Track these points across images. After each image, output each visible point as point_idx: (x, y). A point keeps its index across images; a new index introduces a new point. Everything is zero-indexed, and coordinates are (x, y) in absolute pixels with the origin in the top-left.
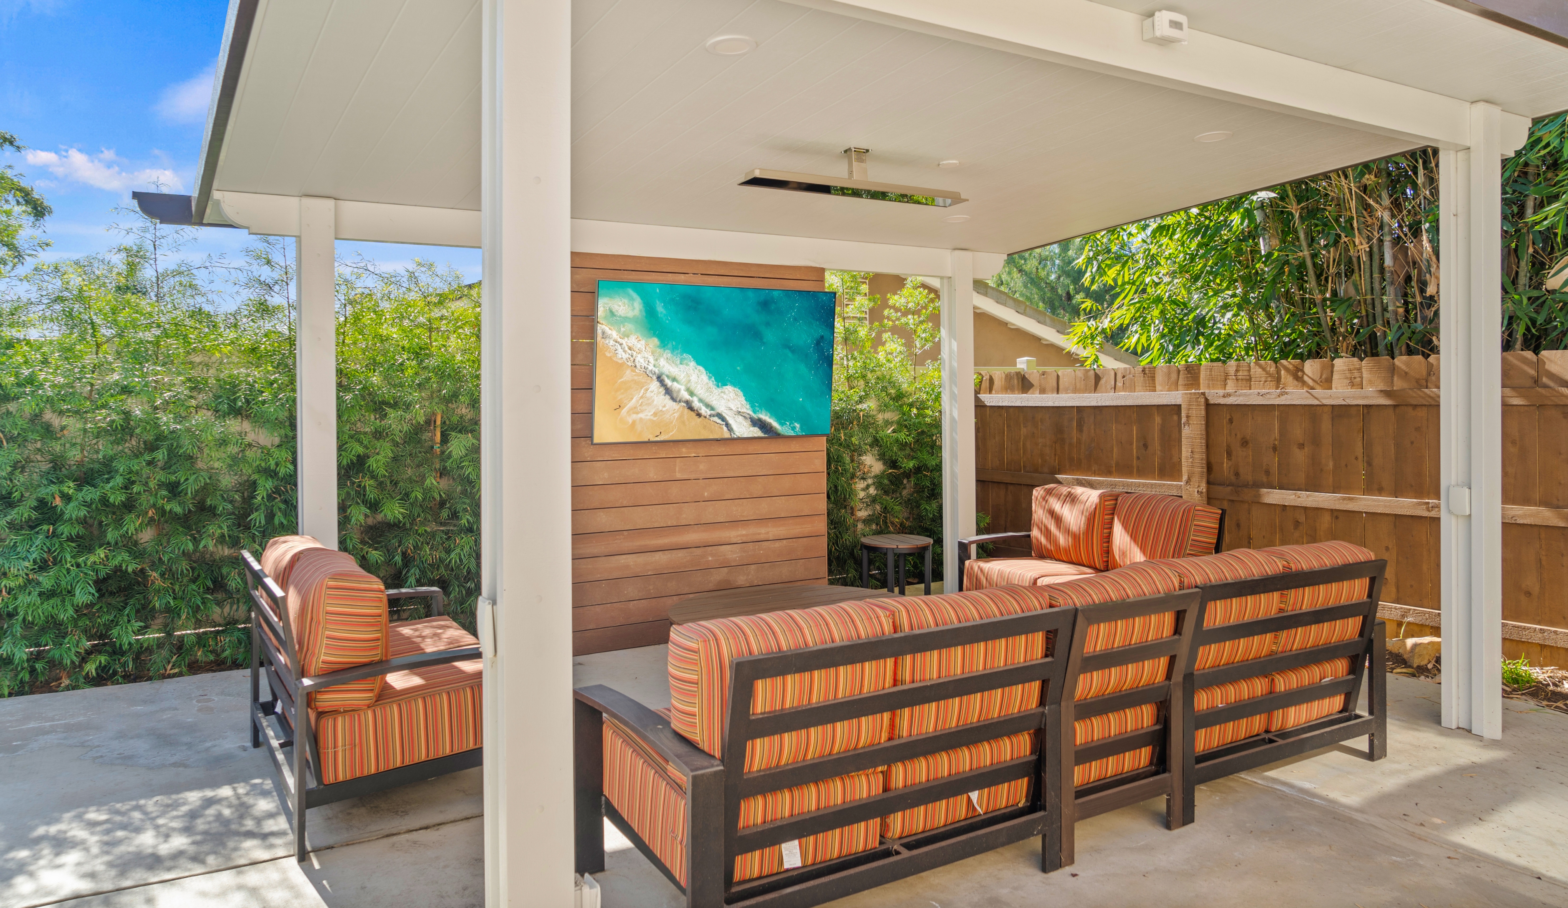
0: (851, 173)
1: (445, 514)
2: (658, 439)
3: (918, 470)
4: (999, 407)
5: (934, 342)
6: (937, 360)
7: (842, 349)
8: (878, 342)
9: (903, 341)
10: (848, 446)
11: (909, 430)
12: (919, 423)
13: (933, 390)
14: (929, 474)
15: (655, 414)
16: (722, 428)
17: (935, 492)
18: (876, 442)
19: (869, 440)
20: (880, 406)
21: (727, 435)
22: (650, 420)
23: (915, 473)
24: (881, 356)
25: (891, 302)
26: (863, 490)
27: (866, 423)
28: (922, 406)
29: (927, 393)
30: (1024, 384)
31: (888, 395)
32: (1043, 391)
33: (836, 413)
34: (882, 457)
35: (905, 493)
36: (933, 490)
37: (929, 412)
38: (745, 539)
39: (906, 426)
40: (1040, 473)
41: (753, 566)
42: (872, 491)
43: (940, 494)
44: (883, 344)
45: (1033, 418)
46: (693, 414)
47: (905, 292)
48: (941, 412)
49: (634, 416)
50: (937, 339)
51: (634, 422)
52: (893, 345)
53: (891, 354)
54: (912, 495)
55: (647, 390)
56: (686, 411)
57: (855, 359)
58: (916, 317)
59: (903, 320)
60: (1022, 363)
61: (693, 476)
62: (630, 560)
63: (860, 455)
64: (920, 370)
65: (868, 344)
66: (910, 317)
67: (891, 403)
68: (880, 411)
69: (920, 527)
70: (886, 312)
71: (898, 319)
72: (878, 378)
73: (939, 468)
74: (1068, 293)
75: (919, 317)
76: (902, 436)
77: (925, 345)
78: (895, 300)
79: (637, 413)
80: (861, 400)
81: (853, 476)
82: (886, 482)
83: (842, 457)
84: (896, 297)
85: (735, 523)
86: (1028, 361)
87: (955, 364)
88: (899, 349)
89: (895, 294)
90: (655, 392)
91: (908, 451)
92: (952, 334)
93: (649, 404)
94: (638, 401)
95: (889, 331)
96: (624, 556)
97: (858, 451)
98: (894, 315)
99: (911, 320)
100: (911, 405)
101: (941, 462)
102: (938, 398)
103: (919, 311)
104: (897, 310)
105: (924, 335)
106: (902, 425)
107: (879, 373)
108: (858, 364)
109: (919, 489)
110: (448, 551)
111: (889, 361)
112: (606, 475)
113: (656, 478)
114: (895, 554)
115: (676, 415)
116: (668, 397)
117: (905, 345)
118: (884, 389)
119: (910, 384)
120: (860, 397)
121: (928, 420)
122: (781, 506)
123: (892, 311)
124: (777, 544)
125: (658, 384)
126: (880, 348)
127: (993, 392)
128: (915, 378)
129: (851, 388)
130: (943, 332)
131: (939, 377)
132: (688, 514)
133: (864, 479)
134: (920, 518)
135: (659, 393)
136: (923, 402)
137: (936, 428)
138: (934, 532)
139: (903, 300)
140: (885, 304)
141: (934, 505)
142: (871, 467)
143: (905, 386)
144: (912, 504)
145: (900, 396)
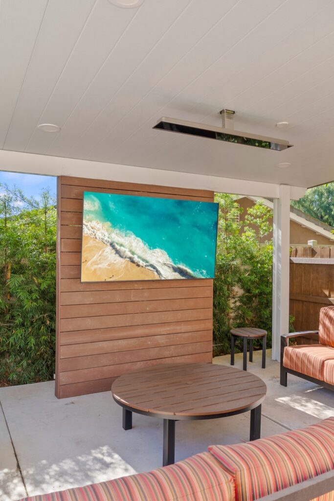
0: (224, 125)
1: (8, 317)
2: (111, 280)
3: (260, 294)
4: (300, 264)
5: (269, 232)
6: (270, 240)
7: (224, 234)
8: (242, 231)
9: (254, 231)
10: (226, 282)
11: (256, 274)
12: (262, 271)
13: (268, 255)
14: (265, 296)
15: (109, 265)
16: (154, 273)
17: (268, 304)
18: (240, 280)
19: (237, 279)
20: (243, 262)
21: (157, 277)
22: (106, 268)
23: (259, 295)
24: (243, 238)
25: (249, 212)
26: (234, 303)
27: (236, 271)
28: (263, 263)
29: (266, 256)
30: (313, 253)
31: (246, 257)
32: (322, 256)
33: (220, 266)
34: (243, 287)
35: (254, 305)
36: (267, 303)
37: (266, 266)
38: (169, 333)
39: (255, 273)
40: (320, 297)
41: (173, 347)
42: (238, 304)
43: (271, 306)
44: (245, 232)
45: (317, 270)
46: (134, 265)
47: (256, 207)
48: (272, 266)
49: (96, 266)
50: (271, 230)
51: (95, 270)
52: (250, 233)
53: (249, 237)
54: (257, 306)
55: (104, 251)
56: (130, 264)
57: (231, 239)
58: (261, 219)
59: (255, 220)
60: (311, 243)
61: (140, 299)
62: (105, 344)
63: (232, 286)
64: (263, 245)
65: (237, 232)
66: (258, 219)
67: (248, 261)
68: (242, 265)
69: (261, 321)
70: (246, 217)
71: (252, 220)
72: (242, 249)
73: (271, 293)
74: (322, 216)
75: (262, 219)
76: (253, 278)
77: (265, 233)
78: (251, 211)
79: (98, 264)
80: (233, 259)
81: (228, 297)
82: (245, 299)
83: (222, 288)
84: (251, 210)
85: (164, 324)
86: (313, 242)
87: (280, 242)
88: (252, 234)
89: (251, 208)
90: (109, 252)
91: (255, 284)
92: (279, 227)
93: (105, 259)
94: (98, 258)
95: (248, 226)
96: (101, 343)
97: (230, 285)
98: (250, 218)
99: (258, 221)
100: (258, 262)
101: (272, 291)
102: (271, 258)
103: (263, 216)
104: (252, 216)
105: (264, 228)
106: (253, 272)
107: (242, 246)
108: (232, 242)
109: (261, 303)
110: (8, 337)
111: (247, 240)
112: (92, 299)
113: (120, 300)
114: (248, 340)
115: (123, 266)
116: (117, 255)
117: (255, 233)
118: (244, 254)
119: (258, 252)
120: (233, 258)
121: (266, 270)
122: (188, 315)
123: (249, 216)
124: (186, 335)
125: (111, 248)
126: (243, 234)
127: (297, 256)
128: (260, 249)
129: (228, 253)
130: (275, 226)
131: (272, 249)
132: (138, 320)
133: (234, 298)
134: (260, 317)
135: (111, 253)
136: (263, 261)
137: (270, 273)
138: (268, 324)
139: (255, 211)
140: (245, 213)
141: (268, 311)
142: (237, 292)
143: (255, 253)
144: (257, 311)
145: (252, 258)
